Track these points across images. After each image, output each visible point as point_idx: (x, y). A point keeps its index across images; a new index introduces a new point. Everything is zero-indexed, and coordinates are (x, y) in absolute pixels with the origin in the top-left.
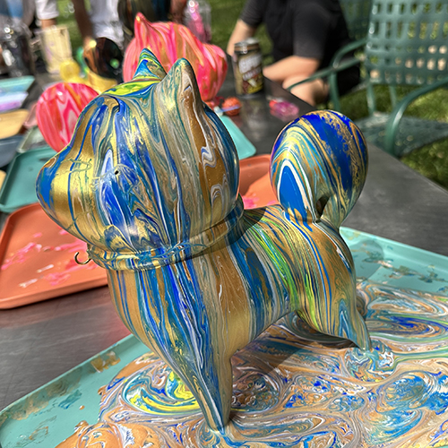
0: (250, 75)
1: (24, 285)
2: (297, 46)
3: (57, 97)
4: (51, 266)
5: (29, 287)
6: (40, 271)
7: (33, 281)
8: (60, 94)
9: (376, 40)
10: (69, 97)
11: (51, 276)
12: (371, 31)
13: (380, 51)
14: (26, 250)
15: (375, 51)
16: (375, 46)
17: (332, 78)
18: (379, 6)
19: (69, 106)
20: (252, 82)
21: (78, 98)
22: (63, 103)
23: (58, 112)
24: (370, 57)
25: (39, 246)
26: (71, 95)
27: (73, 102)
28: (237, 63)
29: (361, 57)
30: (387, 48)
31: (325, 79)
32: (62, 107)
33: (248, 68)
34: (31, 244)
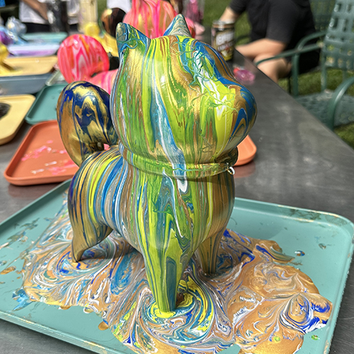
0: (224, 47)
1: (34, 172)
2: (270, 31)
3: (73, 45)
4: (55, 163)
5: (37, 174)
6: (47, 165)
7: (41, 170)
8: (76, 42)
9: (334, 32)
10: (81, 45)
11: (54, 169)
12: (331, 25)
13: (337, 41)
14: (40, 150)
15: (332, 41)
16: (333, 37)
17: (296, 58)
18: (340, 5)
19: (81, 52)
20: (224, 53)
21: (88, 46)
22: (77, 49)
23: (72, 55)
24: (327, 45)
25: (49, 149)
26: (83, 44)
27: (83, 49)
28: (215, 37)
29: (321, 45)
30: (343, 39)
31: (289, 59)
32: (75, 52)
33: (223, 42)
34: (44, 147)
